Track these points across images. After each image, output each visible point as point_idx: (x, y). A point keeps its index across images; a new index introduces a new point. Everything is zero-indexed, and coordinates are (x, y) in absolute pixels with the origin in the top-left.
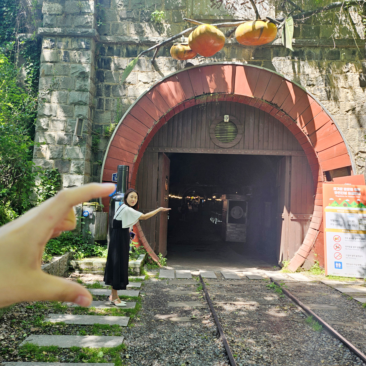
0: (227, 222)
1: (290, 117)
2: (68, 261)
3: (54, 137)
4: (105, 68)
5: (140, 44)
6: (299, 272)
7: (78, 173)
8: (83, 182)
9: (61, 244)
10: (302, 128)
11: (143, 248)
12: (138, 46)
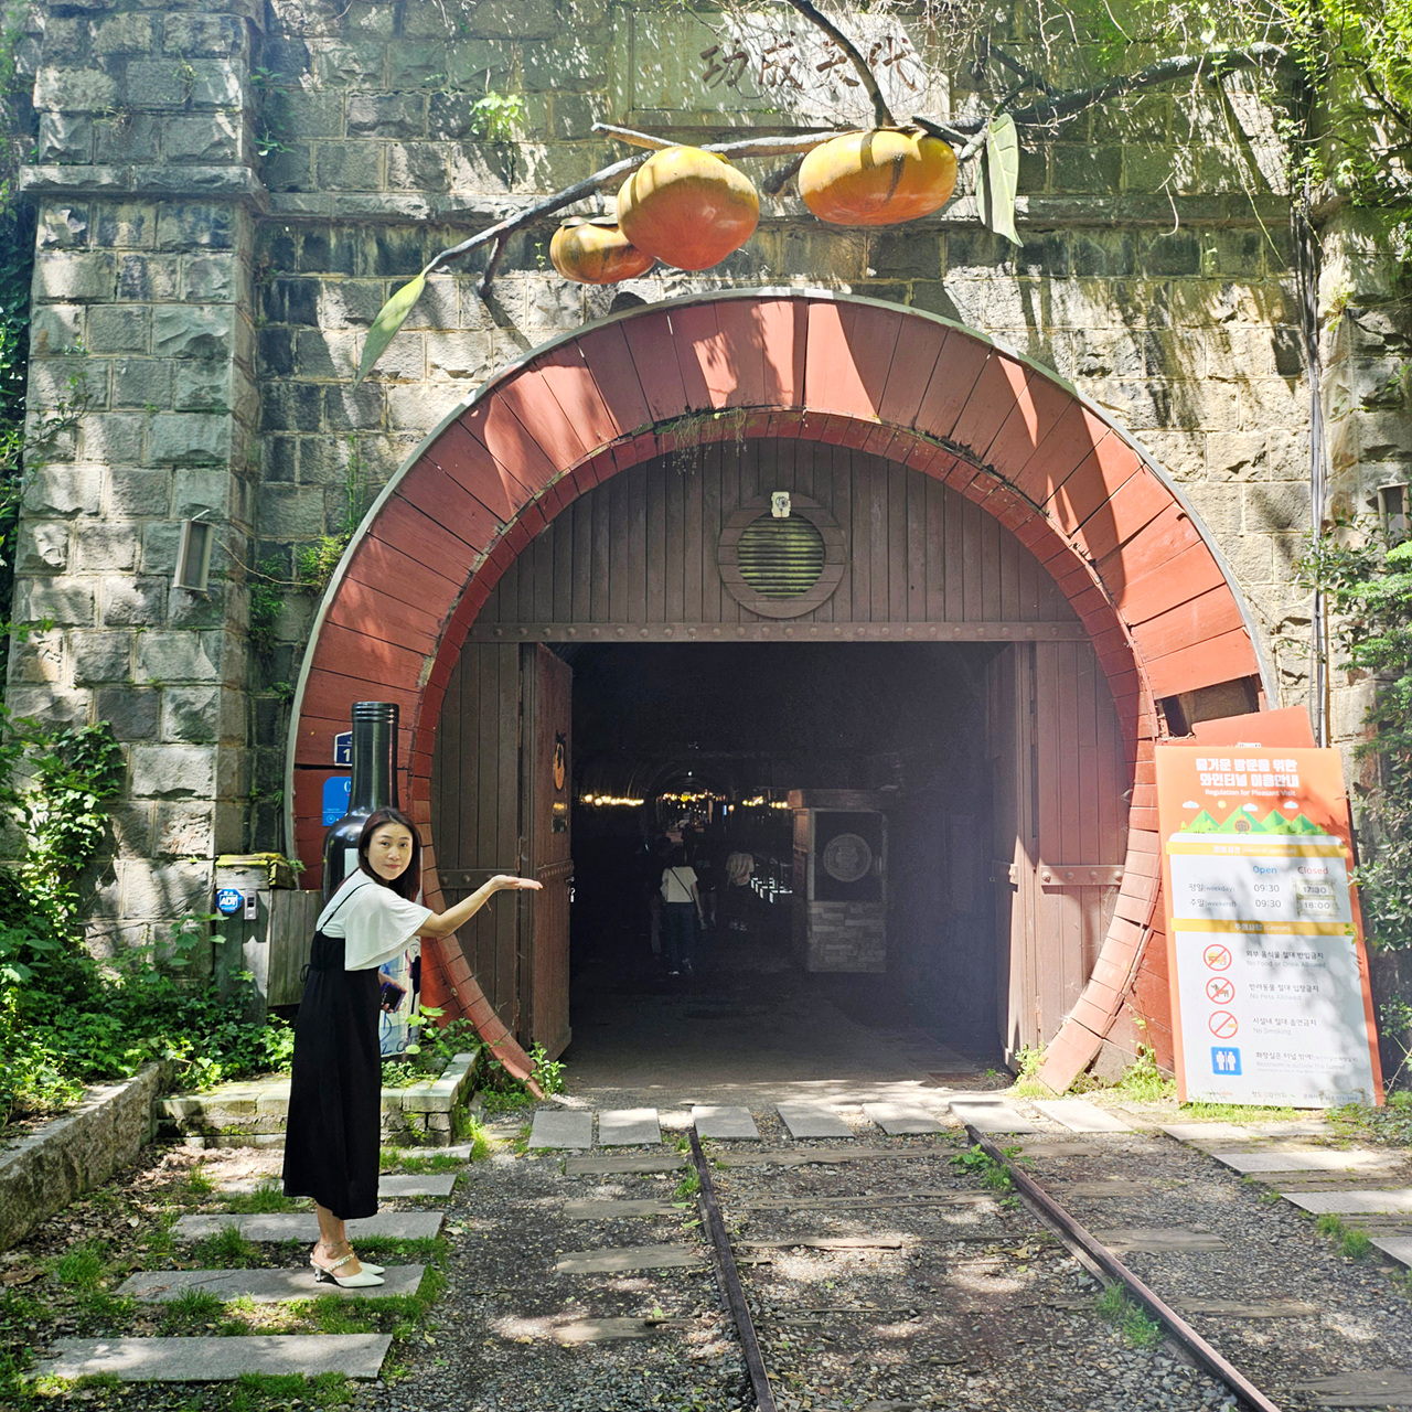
0: (811, 895)
1: (1023, 494)
2: (154, 1099)
3: (92, 598)
4: (293, 320)
5: (432, 224)
6: (1082, 1092)
7: (196, 736)
8: (215, 773)
9: (125, 1029)
10: (1069, 537)
11: (467, 1028)
12: (425, 232)
